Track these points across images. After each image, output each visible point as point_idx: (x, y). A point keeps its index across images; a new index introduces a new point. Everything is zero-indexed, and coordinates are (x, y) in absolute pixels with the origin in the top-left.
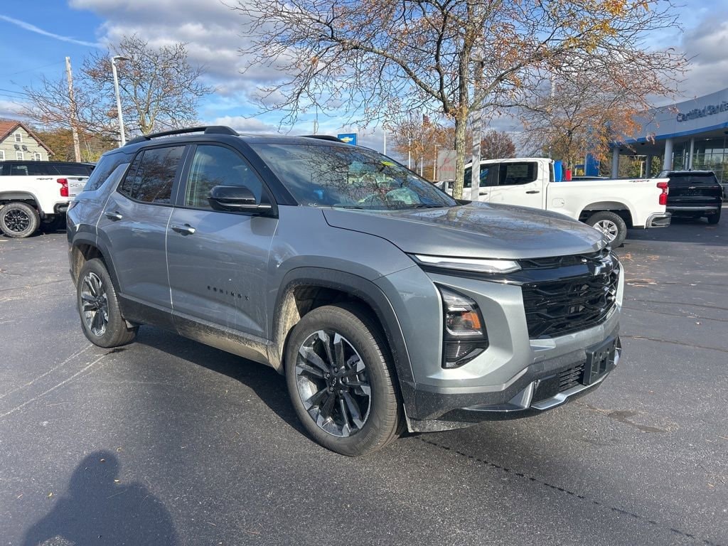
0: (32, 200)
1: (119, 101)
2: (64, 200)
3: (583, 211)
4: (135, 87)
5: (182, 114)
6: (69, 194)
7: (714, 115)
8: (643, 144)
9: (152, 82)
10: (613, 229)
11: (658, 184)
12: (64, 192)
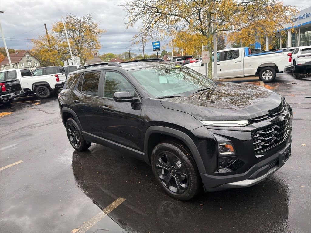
0: (46, 84)
1: (68, 40)
2: (59, 83)
3: (258, 68)
4: (73, 34)
5: (92, 42)
6: (60, 80)
7: (308, 17)
8: (278, 32)
9: (79, 30)
10: (271, 73)
11: (288, 54)
12: (58, 80)
